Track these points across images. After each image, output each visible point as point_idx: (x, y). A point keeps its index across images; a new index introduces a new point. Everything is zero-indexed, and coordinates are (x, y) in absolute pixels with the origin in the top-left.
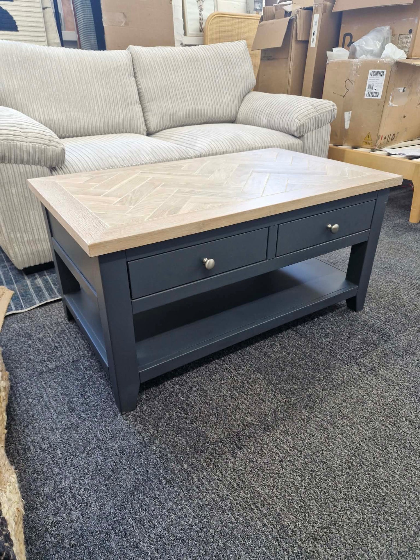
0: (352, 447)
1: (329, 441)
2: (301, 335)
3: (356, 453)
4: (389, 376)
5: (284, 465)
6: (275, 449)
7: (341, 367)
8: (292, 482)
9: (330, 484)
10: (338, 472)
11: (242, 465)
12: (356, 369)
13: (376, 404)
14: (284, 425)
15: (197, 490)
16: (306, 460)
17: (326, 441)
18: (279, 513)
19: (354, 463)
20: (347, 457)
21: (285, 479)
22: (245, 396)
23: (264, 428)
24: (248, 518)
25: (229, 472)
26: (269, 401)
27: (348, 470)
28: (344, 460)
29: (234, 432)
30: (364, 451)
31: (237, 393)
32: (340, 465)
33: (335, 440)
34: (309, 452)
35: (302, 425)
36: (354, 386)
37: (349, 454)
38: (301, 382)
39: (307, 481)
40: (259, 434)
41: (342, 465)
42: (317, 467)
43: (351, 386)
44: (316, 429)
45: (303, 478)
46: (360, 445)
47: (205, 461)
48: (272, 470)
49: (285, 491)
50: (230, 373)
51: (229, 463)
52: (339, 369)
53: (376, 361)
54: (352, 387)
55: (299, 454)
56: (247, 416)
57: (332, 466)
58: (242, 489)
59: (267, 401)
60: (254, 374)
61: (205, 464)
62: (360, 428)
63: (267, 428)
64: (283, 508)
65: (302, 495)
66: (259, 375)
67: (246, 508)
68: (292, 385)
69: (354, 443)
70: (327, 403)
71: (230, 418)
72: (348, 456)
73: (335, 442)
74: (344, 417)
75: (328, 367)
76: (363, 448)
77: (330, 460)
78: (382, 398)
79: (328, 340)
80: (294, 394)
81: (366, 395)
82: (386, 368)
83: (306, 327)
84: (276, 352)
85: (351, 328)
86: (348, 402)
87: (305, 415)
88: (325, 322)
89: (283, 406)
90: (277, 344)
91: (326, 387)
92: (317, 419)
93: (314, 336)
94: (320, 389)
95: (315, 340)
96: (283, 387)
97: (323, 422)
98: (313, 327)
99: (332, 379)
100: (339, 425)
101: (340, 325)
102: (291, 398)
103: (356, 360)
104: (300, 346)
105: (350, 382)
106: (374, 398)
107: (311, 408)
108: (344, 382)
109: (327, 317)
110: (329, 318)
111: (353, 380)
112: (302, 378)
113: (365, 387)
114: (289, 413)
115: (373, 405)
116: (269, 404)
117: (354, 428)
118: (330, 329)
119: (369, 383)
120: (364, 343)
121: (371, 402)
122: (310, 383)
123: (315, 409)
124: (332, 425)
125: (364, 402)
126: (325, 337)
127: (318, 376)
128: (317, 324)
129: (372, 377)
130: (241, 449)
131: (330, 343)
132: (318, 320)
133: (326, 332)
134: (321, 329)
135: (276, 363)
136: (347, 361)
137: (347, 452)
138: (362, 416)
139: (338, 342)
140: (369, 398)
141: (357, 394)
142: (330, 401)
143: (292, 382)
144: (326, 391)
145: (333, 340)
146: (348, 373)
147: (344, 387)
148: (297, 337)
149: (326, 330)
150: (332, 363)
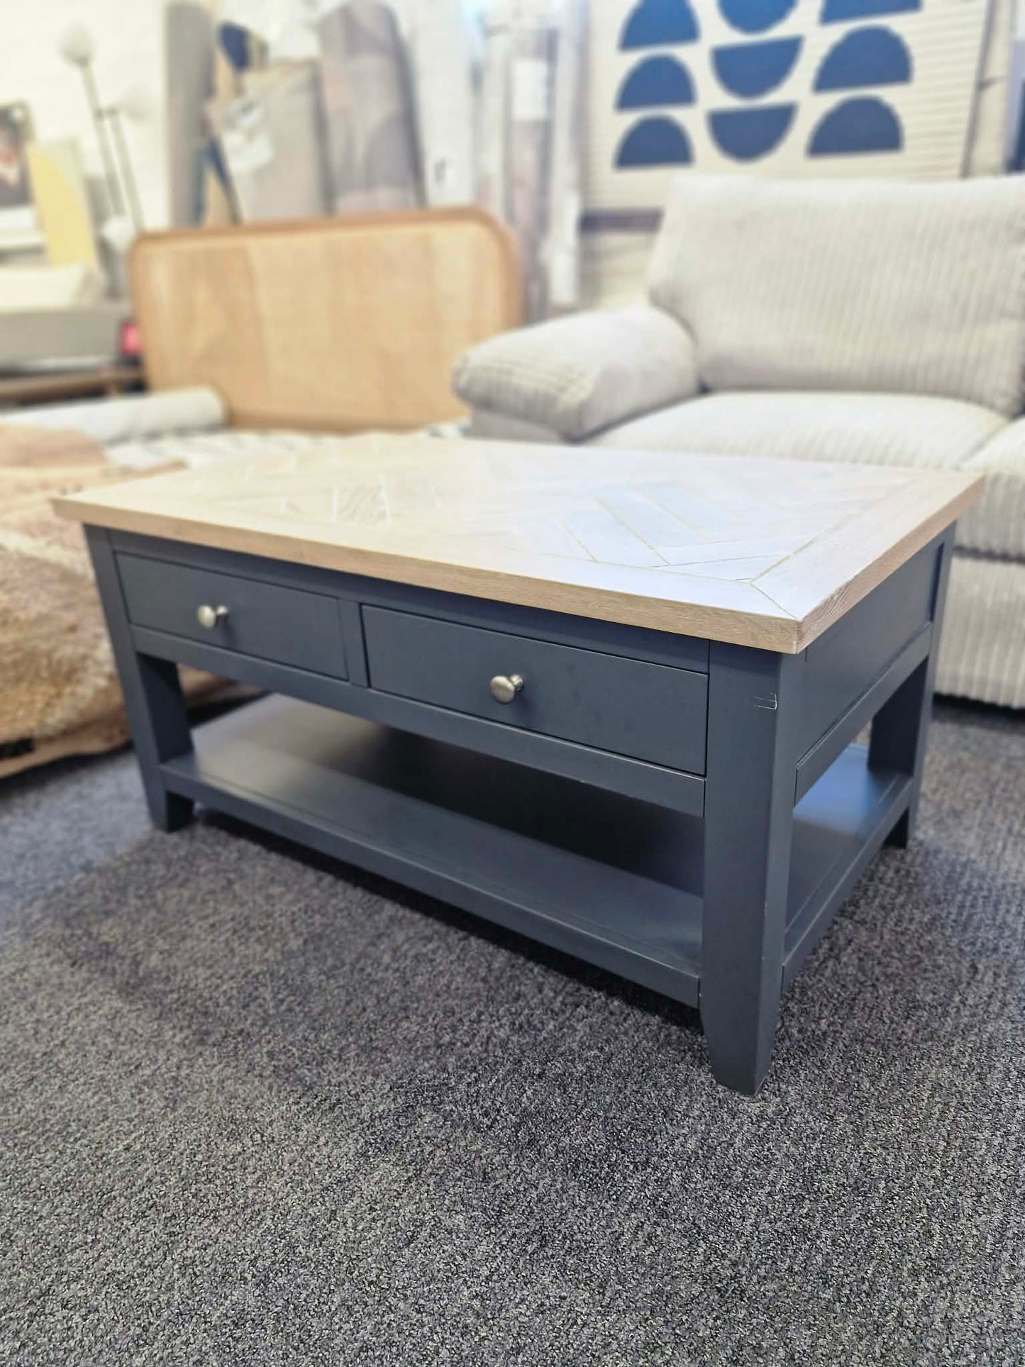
0: (72, 1124)
1: (91, 1084)
2: (498, 978)
3: (52, 1134)
4: (369, 1188)
5: (29, 1026)
6: (70, 1008)
11: (33, 975)
12: (381, 1108)
13: (232, 1162)
14: (138, 1009)
16: (38, 1056)
17: (92, 1078)
20: (42, 1117)
22: (222, 939)
23: (128, 983)
25: (17, 965)
26: (212, 974)
28: (33, 1115)
29: (115, 949)
30: (60, 1147)
31: (228, 926)
32: (19, 1109)
33: (95, 1094)
34: (61, 1057)
36: (301, 1110)
37: (52, 1122)
38: (290, 1010)
40: (110, 980)
41: (19, 1113)
43: (297, 1103)
44: (131, 1058)
46: (76, 1140)
47: (46, 933)
48: (18, 1014)
50: (294, 902)
51: (39, 960)
52: (365, 1071)
53: (439, 1152)
54: (294, 1108)
55: (57, 1042)
56: (161, 954)
57: (18, 1097)
59: (211, 971)
60: (300, 934)
61: (39, 934)
62: (134, 1135)
63: (128, 990)
66: (295, 944)
68: (275, 998)
69: (86, 1128)
70: (221, 1066)
71: (154, 935)
72: (46, 1119)
73: (89, 1093)
74: (173, 1103)
75: (367, 1049)
76: (68, 1145)
77: (34, 1091)
78: (259, 1173)
79: (502, 1033)
80: (245, 1006)
81: (265, 1139)
82: (409, 1180)
83: (540, 979)
84: (395, 950)
85: (598, 1077)
86: (230, 1104)
87: (174, 1036)
88: (593, 1014)
89: (200, 996)
90: (431, 946)
91: (283, 1057)
92: (162, 1056)
93: (507, 1003)
94: (273, 1047)
95: (487, 1006)
96: (264, 985)
97: (153, 1067)
98: (552, 994)
99: (320, 1064)
100: (142, 1096)
101: (601, 1049)
102: (230, 1005)
103: (425, 1105)
104: (445, 985)
105: (316, 1101)
106: (257, 1156)
107: (202, 1042)
108: (310, 1088)
109: (628, 1015)
110: (625, 1020)
111: (326, 1106)
112: (306, 1009)
113: (302, 1134)
114: (177, 1010)
115: (225, 1156)
116: (204, 976)
117: (134, 1123)
118: (565, 1030)
119: (322, 1140)
120: (526, 1115)
121: (239, 1149)
122: (291, 1026)
123: (199, 1049)
124: (145, 1083)
125: (234, 1137)
126: (514, 1024)
127: (326, 1036)
128: (570, 999)
129: (351, 1146)
130: (73, 965)
131: (489, 1038)
132: (594, 999)
133: (542, 1023)
134: (552, 1011)
135: (349, 958)
136: (409, 1084)
137: (58, 1117)
138: (177, 1135)
139: (500, 1054)
140: (253, 1146)
141: (268, 1120)
142: (229, 1071)
143: (287, 996)
144: (265, 1059)
145: (504, 1044)
146: (353, 1092)
147: (292, 1091)
148: (483, 972)
149: (552, 1023)
150: (389, 1055)
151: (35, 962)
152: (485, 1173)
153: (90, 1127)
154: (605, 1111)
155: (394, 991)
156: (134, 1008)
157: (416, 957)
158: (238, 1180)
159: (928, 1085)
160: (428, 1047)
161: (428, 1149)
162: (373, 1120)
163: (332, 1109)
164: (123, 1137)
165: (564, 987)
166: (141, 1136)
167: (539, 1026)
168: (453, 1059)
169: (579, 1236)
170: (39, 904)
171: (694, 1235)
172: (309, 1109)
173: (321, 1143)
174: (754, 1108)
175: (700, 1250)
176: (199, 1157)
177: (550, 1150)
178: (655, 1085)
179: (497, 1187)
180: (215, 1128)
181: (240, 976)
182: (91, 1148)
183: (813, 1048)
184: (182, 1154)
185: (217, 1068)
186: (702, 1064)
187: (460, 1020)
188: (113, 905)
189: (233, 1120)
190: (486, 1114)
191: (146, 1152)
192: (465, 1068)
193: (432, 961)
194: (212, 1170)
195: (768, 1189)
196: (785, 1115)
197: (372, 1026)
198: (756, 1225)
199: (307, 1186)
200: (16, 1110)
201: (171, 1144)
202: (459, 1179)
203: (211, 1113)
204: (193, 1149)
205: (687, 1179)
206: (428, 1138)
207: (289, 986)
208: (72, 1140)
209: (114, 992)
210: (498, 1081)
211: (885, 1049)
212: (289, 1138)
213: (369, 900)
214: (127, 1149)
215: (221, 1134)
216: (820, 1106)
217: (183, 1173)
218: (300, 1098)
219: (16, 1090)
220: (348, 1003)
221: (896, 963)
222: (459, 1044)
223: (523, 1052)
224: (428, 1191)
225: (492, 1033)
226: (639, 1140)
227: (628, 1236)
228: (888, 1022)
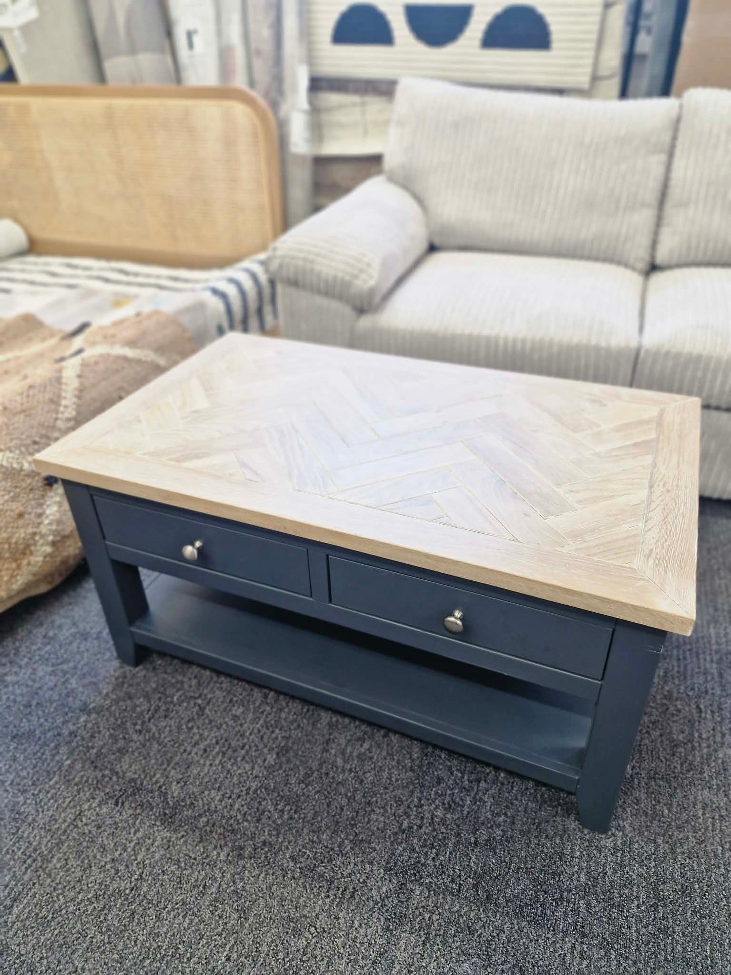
0: (180, 946)
1: (178, 908)
2: (420, 767)
3: (169, 958)
4: (401, 956)
5: (108, 866)
6: (132, 844)
7: (371, 863)
8: (81, 889)
9: (95, 940)
10: (121, 944)
11: (90, 818)
12: (384, 889)
13: (305, 954)
14: (183, 836)
15: (36, 792)
16: (127, 891)
17: (177, 904)
18: (27, 894)
19: (148, 962)
20: (155, 945)
21: (84, 878)
22: (217, 762)
23: (165, 814)
24: (12, 863)
25: (73, 811)
26: (223, 795)
27: (131, 957)
28: (148, 945)
29: (142, 784)
30: (180, 968)
31: (217, 749)
32: (135, 942)
33: (184, 917)
34: (145, 889)
35: (195, 859)
36: (332, 901)
37: (164, 948)
38: (291, 818)
39: (90, 908)
40: (151, 813)
41: (136, 945)
42: (120, 911)
43: (328, 897)
44: (197, 881)
45: (94, 900)
46: (189, 960)
47: (82, 777)
48: (95, 857)
49: (65, 887)
50: (256, 720)
51: (88, 804)
52: (362, 861)
53: (435, 917)
54: (327, 900)
55: (136, 877)
56: (178, 783)
57: (130, 931)
58: (52, 837)
59: (221, 793)
60: (271, 749)
61: (77, 780)
62: (228, 947)
63: (168, 819)
64: (37, 895)
65: (64, 911)
66: (271, 758)
67: (25, 855)
68: (276, 809)
69: (191, 948)
70: (263, 875)
71: (165, 766)
72: (159, 946)
73: (180, 917)
74: (243, 913)
75: (357, 842)
76: (184, 965)
77: (139, 923)
78: (326, 960)
79: (439, 813)
80: (258, 820)
81: (318, 930)
82: (424, 943)
83: (449, 763)
84: (343, 753)
85: (511, 837)
86: (283, 906)
87: (219, 854)
88: (492, 787)
89: (223, 817)
90: (366, 745)
91: (302, 860)
92: (218, 875)
93: (433, 787)
94: (292, 852)
95: (422, 792)
96: (265, 799)
97: (216, 885)
98: (460, 775)
99: (330, 861)
100: (219, 911)
101: (505, 814)
102: (247, 820)
103: (412, 881)
104: (387, 778)
105: (340, 892)
106: (319, 945)
107: (241, 857)
108: (332, 882)
109: (513, 783)
110: (512, 787)
111: (348, 896)
112: (302, 816)
113: (342, 921)
114: (211, 832)
115: (298, 951)
116: (218, 798)
117: (223, 936)
118: (478, 803)
119: (357, 924)
120: (478, 877)
121: (305, 943)
122: (297, 831)
123: (241, 863)
124: (216, 900)
125: (297, 933)
126: (444, 804)
127: (325, 837)
128: (473, 777)
129: (377, 924)
130: (117, 804)
131: (432, 819)
132: (488, 774)
133: (462, 800)
134: (465, 788)
135: (315, 765)
136: (395, 866)
137: (167, 943)
138: (258, 940)
139: (445, 831)
140: (313, 938)
141: (314, 914)
142: (270, 879)
143: (285, 806)
144: (291, 864)
145: (443, 821)
146: (361, 880)
147: (320, 887)
148: (408, 763)
149: (468, 798)
150: (373, 845)
151: (86, 806)
152: (469, 927)
153: (194, 947)
154: (525, 863)
155: (356, 790)
156: (179, 835)
157: (359, 757)
158: (314, 968)
159: (699, 806)
160: (396, 833)
161: (427, 916)
162: (383, 900)
163: (352, 897)
164: (221, 950)
165: (466, 767)
166: (233, 946)
167: (461, 803)
168: (415, 841)
169: (541, 963)
170: (64, 750)
171: (606, 946)
172: (338, 900)
173: (357, 926)
174: (609, 843)
175: (613, 957)
176: (281, 955)
177: (502, 901)
178: (547, 837)
179: (479, 936)
180: (281, 928)
181: (244, 793)
182: (202, 964)
183: (628, 789)
184: (268, 955)
185: (261, 877)
186: (569, 815)
187: (409, 807)
188: (121, 743)
189: (291, 920)
190: (453, 881)
191: (243, 959)
192: (426, 846)
193: (371, 758)
194: (294, 963)
195: (636, 903)
196: (628, 843)
197: (353, 822)
198: (637, 931)
199: (361, 963)
200: (133, 943)
201: (257, 948)
202: (455, 936)
203: (273, 917)
204: (273, 949)
205: (589, 905)
206: (423, 907)
207: (282, 797)
208: (185, 960)
209: (158, 823)
210: (451, 853)
211: (668, 782)
212: (334, 926)
213: (308, 710)
214: (228, 959)
215: (287, 933)
216: (646, 833)
217: (275, 970)
218: (328, 892)
219: (125, 926)
220: (329, 805)
221: (655, 711)
222: (415, 827)
223: (458, 826)
224: (439, 949)
225: (433, 814)
226: (552, 882)
227: (569, 956)
228: (664, 760)
